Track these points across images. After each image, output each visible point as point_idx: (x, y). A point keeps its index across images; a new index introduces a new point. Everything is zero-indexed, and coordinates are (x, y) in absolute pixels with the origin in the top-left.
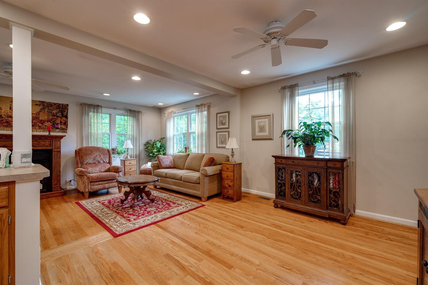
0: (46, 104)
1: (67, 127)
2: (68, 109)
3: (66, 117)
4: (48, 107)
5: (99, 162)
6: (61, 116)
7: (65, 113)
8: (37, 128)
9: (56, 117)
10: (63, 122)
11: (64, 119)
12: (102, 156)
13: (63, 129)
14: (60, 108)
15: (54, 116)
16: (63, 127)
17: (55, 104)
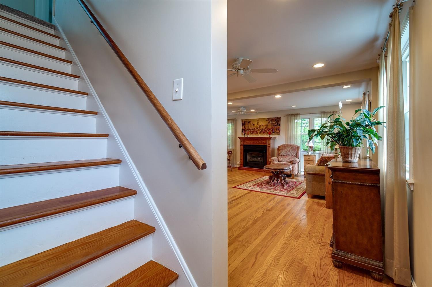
0: (270, 119)
1: (280, 132)
2: (280, 120)
3: (280, 125)
4: (271, 121)
5: (289, 155)
6: (277, 125)
7: (279, 123)
8: (267, 133)
9: (274, 126)
10: (278, 128)
11: (278, 126)
12: (291, 151)
13: (278, 133)
14: (276, 120)
15: (274, 125)
16: (278, 131)
17: (274, 118)
